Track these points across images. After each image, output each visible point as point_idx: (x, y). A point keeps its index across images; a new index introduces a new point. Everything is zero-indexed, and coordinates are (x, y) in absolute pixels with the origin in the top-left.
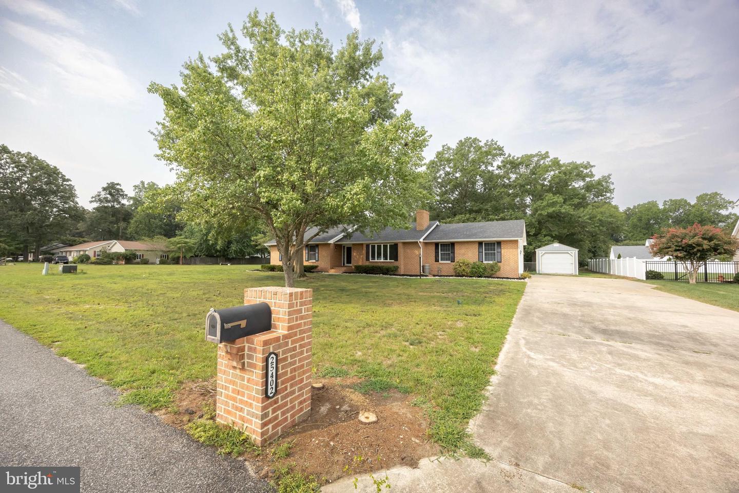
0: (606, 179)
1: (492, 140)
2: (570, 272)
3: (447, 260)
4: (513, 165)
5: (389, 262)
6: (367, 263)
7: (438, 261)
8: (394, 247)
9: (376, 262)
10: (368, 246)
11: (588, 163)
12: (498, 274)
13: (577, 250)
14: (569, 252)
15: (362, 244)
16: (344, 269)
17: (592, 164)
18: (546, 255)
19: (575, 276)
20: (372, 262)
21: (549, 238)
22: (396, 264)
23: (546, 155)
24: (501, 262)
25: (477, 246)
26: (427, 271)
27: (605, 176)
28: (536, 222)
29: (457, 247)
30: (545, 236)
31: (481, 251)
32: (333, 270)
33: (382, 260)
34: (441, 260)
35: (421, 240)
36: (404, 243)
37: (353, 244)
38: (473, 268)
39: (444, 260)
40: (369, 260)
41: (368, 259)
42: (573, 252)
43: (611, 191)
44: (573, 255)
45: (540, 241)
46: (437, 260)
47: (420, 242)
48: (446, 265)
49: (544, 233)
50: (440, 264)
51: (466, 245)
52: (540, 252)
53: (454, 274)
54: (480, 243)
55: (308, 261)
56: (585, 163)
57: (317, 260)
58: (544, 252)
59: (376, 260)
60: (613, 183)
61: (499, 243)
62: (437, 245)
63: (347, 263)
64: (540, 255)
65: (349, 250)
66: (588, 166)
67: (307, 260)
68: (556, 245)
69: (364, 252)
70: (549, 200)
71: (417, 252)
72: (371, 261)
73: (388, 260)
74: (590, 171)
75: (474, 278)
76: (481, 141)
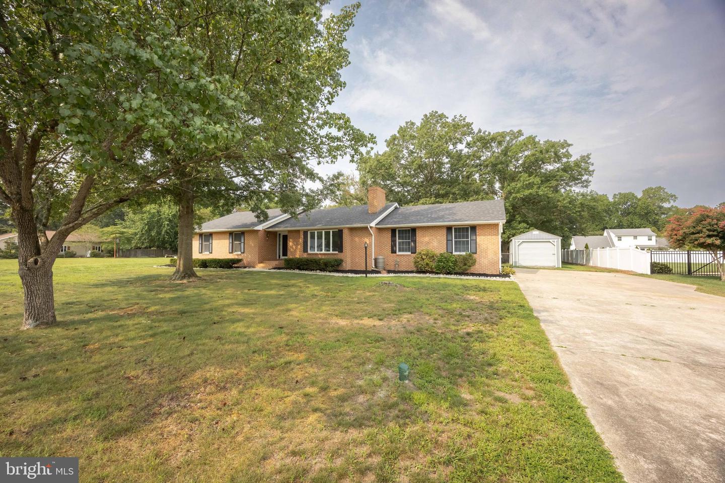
0: (585, 159)
1: (461, 116)
2: (551, 264)
3: (406, 251)
4: (485, 141)
5: (332, 254)
6: (305, 256)
7: (396, 253)
8: (339, 234)
9: (316, 254)
10: (305, 233)
11: (565, 141)
12: (473, 270)
13: (560, 238)
14: (551, 241)
15: (298, 231)
16: (274, 263)
17: (569, 142)
18: (524, 244)
19: (558, 269)
20: (310, 254)
21: (525, 225)
22: (340, 256)
23: (520, 133)
24: (476, 253)
25: (444, 231)
26: (381, 265)
27: (584, 156)
28: (510, 206)
29: (418, 233)
30: (520, 223)
31: (449, 238)
32: (262, 265)
33: (323, 252)
34: (399, 251)
35: (373, 224)
36: (351, 229)
37: (289, 231)
38: (439, 261)
39: (403, 251)
40: (307, 252)
41: (305, 250)
42: (556, 240)
43: (590, 173)
44: (555, 244)
45: (514, 229)
46: (393, 252)
47: (371, 227)
48: (405, 258)
49: (519, 219)
50: (398, 255)
51: (431, 231)
52: (517, 241)
53: (415, 269)
54: (449, 229)
55: (232, 253)
56: (562, 141)
57: (242, 251)
58: (521, 241)
59: (316, 252)
60: (593, 164)
61: (474, 228)
62: (393, 231)
63: (283, 256)
64: (517, 244)
65: (285, 238)
66: (566, 144)
67: (231, 251)
68: (536, 233)
69: (301, 241)
70: (524, 181)
71: (367, 240)
72: (309, 252)
73: (331, 252)
74: (567, 151)
75: (441, 276)
76: (448, 118)
